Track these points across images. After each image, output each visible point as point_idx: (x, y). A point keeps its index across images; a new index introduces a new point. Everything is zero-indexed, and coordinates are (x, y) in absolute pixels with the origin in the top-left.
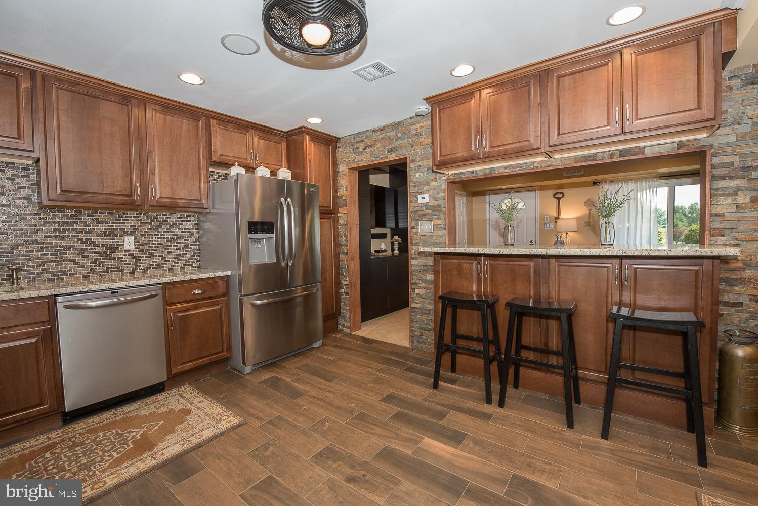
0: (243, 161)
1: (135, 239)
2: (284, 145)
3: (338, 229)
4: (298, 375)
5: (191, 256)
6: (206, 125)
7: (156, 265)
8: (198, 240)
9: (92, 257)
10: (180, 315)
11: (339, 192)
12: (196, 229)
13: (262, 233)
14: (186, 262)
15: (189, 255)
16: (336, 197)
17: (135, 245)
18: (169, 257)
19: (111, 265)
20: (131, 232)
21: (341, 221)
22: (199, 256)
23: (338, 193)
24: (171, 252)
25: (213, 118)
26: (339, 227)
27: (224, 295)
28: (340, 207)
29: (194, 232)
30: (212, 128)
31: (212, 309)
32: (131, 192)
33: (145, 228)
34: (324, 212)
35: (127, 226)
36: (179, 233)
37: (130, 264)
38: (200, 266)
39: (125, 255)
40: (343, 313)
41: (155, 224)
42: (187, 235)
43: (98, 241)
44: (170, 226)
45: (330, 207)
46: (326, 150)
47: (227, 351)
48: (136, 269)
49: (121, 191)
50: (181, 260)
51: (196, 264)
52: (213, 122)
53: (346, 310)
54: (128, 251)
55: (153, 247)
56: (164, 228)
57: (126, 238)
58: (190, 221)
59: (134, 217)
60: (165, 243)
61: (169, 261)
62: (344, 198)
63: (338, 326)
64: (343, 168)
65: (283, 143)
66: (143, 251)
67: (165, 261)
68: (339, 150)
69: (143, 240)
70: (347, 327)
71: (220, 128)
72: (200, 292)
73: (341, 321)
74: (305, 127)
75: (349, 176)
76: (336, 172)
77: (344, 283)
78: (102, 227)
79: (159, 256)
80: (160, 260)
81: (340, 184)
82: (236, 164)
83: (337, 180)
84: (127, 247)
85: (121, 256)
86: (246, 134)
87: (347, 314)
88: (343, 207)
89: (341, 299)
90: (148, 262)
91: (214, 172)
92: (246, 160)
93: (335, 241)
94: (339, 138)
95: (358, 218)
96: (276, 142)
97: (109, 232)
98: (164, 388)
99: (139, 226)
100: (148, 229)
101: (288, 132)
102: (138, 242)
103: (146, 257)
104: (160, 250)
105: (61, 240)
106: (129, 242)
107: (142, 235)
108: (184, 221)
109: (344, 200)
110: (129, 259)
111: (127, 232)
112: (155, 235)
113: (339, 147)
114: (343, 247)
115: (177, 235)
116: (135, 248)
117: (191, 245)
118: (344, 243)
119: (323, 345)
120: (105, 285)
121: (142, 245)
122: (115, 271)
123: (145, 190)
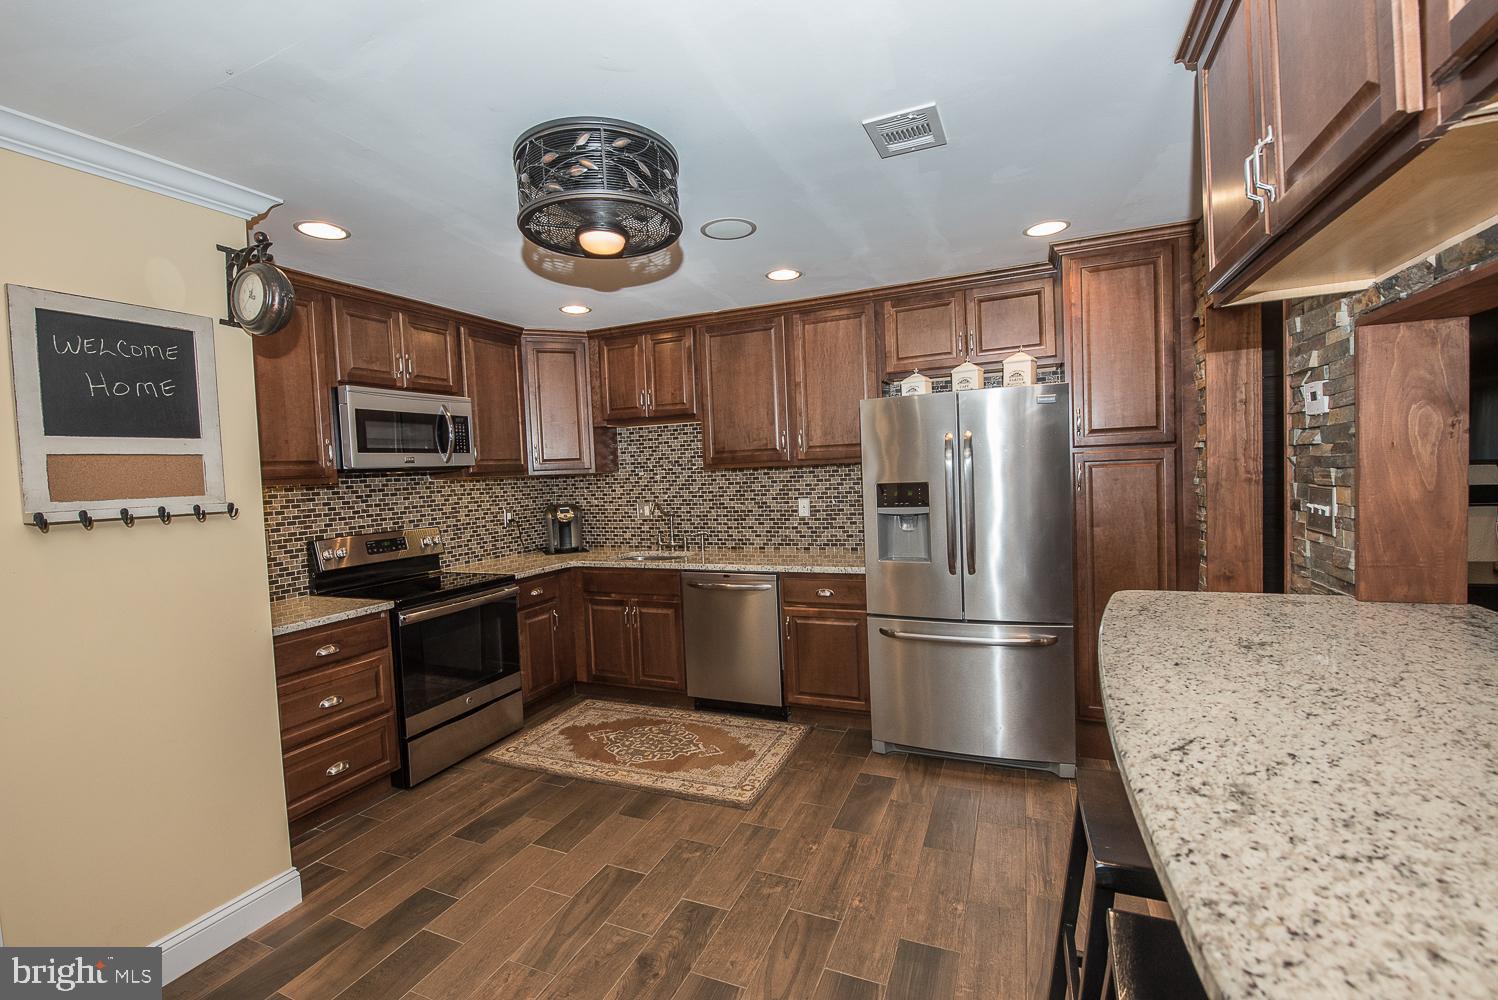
1: (811, 502)
2: (1048, 293)
3: (1193, 486)
6: (875, 316)
7: (836, 541)
9: (768, 524)
10: (800, 621)
11: (1197, 378)
13: (902, 506)
17: (811, 511)
18: (853, 530)
19: (786, 536)
20: (807, 494)
21: (1200, 465)
24: (855, 523)
25: (886, 300)
26: (1197, 481)
27: (859, 606)
31: (844, 624)
32: (775, 445)
34: (1130, 441)
35: (802, 485)
39: (800, 524)
41: (836, 480)
43: (773, 505)
44: (854, 484)
45: (1158, 428)
47: (863, 701)
48: (812, 545)
52: (889, 309)
54: (803, 519)
55: (832, 514)
56: (847, 486)
57: (801, 502)
59: (811, 472)
60: (846, 509)
61: (852, 536)
65: (1045, 289)
66: (819, 519)
67: (848, 536)
69: (821, 505)
71: (899, 312)
72: (830, 593)
76: (1183, 327)
78: (778, 487)
79: (840, 527)
80: (840, 534)
82: (916, 369)
83: (1194, 344)
84: (802, 514)
85: (796, 525)
86: (950, 304)
90: (826, 535)
96: (1024, 295)
97: (784, 494)
99: (816, 485)
100: (826, 489)
102: (815, 506)
103: (824, 528)
104: (840, 520)
105: (742, 503)
106: (804, 507)
107: (818, 498)
110: (804, 530)
111: (802, 494)
112: (835, 497)
116: (812, 515)
121: (819, 511)
122: (789, 545)
123: (793, 439)
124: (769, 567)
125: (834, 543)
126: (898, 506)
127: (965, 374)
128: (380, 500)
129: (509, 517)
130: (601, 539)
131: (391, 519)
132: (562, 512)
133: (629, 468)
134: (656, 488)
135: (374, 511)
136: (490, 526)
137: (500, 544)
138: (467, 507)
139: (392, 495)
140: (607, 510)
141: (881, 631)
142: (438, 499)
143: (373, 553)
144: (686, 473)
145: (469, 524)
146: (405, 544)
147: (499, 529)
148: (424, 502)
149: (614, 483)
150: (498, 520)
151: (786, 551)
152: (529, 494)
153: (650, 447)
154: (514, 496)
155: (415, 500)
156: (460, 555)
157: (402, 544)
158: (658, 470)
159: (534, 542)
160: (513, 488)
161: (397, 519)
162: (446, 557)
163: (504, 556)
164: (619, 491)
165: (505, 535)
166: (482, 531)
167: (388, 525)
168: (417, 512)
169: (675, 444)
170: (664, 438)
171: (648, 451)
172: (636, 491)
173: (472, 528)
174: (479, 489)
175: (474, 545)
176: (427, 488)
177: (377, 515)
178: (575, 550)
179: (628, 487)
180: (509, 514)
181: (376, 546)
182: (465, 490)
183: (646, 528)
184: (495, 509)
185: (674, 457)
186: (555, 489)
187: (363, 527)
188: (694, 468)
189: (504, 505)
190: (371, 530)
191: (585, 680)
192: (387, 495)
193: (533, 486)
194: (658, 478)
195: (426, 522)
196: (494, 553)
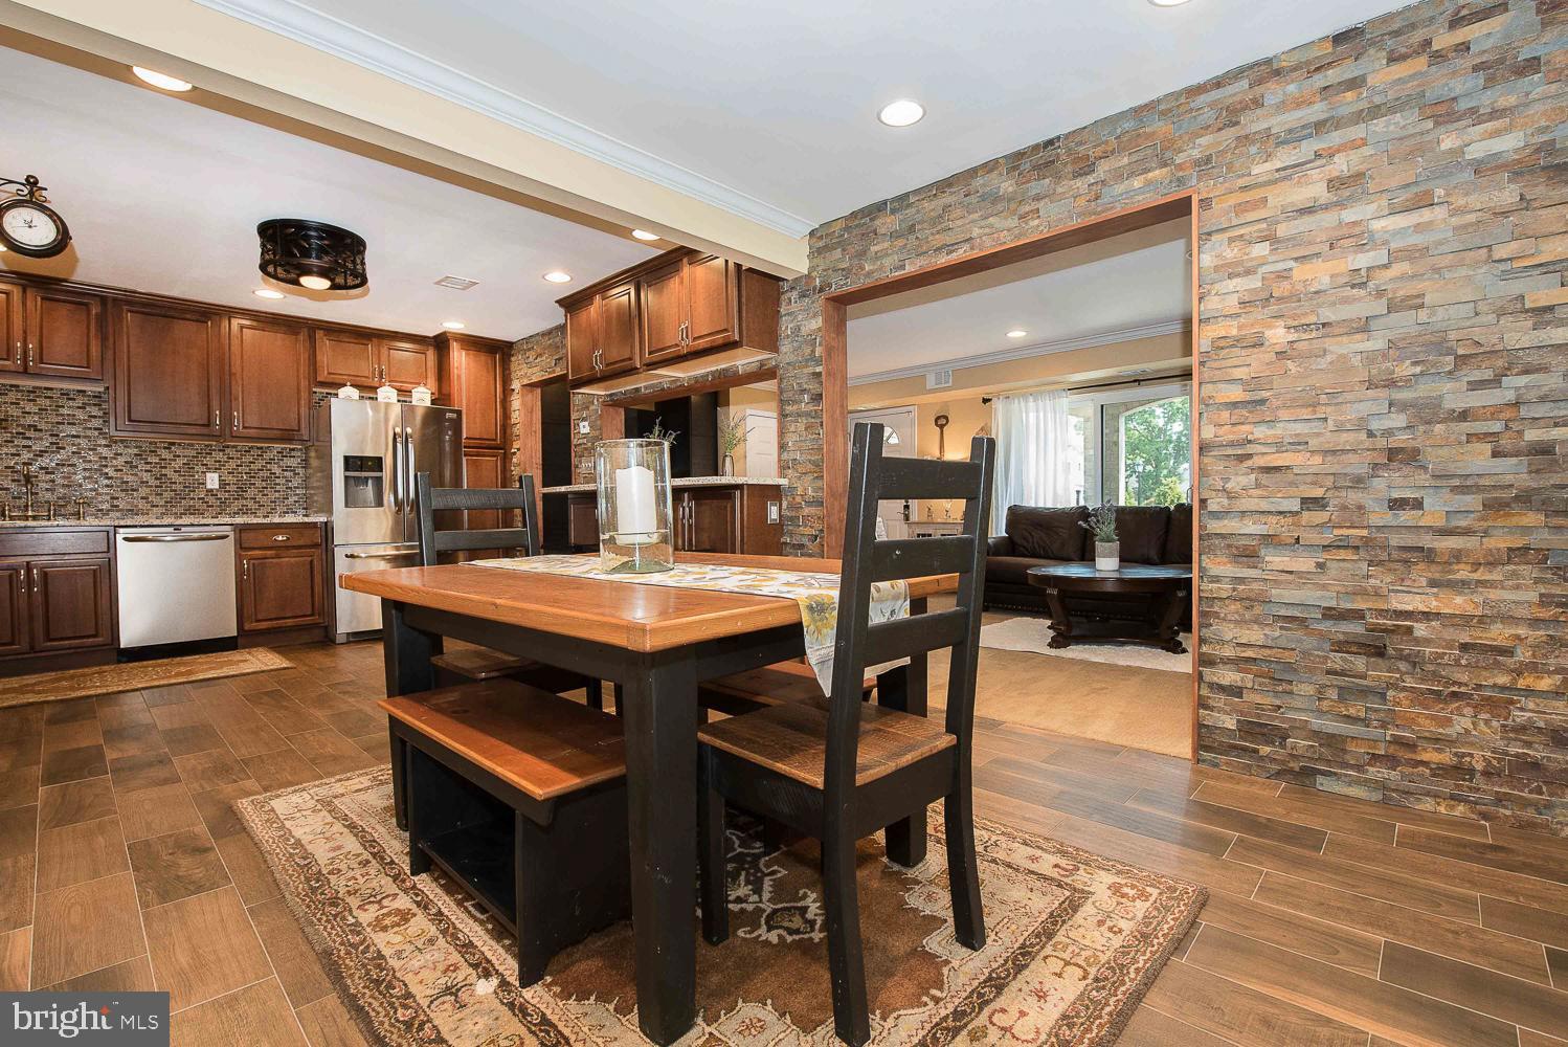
0: (358, 380)
1: (220, 476)
2: (431, 355)
3: (509, 471)
5: (295, 501)
6: (309, 338)
8: (305, 481)
9: (167, 496)
10: (256, 563)
11: (511, 418)
12: (302, 467)
14: (287, 509)
15: (291, 500)
16: (505, 426)
17: (220, 484)
18: (265, 500)
19: (190, 506)
20: (215, 469)
21: (514, 460)
22: (306, 502)
23: (509, 421)
25: (318, 328)
26: (511, 467)
27: (316, 546)
28: (513, 440)
29: (300, 471)
30: (318, 341)
31: (299, 561)
32: (209, 421)
33: (232, 464)
34: (483, 446)
35: (208, 460)
36: (277, 471)
37: (212, 506)
38: (306, 516)
39: (207, 495)
41: (248, 458)
42: (290, 474)
43: (175, 477)
44: (266, 463)
45: (495, 440)
46: (490, 362)
47: (319, 615)
49: (196, 420)
50: (280, 506)
51: (302, 511)
52: (319, 334)
54: (212, 490)
55: (243, 487)
56: (259, 464)
57: (209, 475)
58: (294, 456)
59: (220, 450)
60: (258, 483)
61: (265, 505)
62: (520, 426)
64: (516, 385)
65: (432, 352)
66: (229, 491)
67: (260, 505)
68: (515, 359)
69: (230, 479)
71: (329, 340)
72: (285, 539)
74: (448, 332)
75: (522, 395)
76: (507, 392)
78: (180, 462)
79: (252, 498)
80: (250, 504)
81: (512, 408)
82: (348, 384)
83: (510, 401)
84: (209, 486)
85: (203, 496)
86: (367, 345)
88: (518, 439)
90: (236, 505)
92: (364, 378)
94: (513, 343)
95: (540, 455)
96: (417, 353)
97: (188, 468)
98: (235, 645)
99: (226, 462)
100: (237, 466)
101: (435, 337)
102: (224, 480)
103: (234, 499)
104: (251, 492)
105: (132, 475)
106: (212, 481)
107: (229, 473)
108: (286, 456)
109: (521, 429)
110: (211, 500)
111: (209, 469)
112: (246, 473)
113: (513, 356)
115: (275, 474)
116: (220, 488)
117: (295, 487)
121: (229, 484)
122: (194, 514)
123: (228, 419)
127: (387, 394)
141: (347, 556)
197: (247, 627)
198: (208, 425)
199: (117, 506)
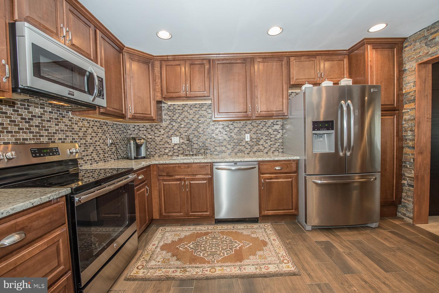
0: (312, 80)
1: (250, 135)
2: (346, 61)
3: (402, 124)
4: (350, 249)
5: (278, 146)
6: (287, 62)
7: (260, 150)
8: (282, 136)
9: (232, 144)
10: (267, 181)
11: (405, 89)
12: (281, 129)
14: (275, 149)
15: (277, 145)
16: (400, 95)
17: (250, 139)
18: (266, 146)
19: (240, 149)
20: (249, 132)
21: (406, 117)
22: (283, 145)
23: (404, 91)
24: (267, 143)
25: (292, 56)
26: (404, 122)
27: (294, 172)
28: (406, 103)
29: (280, 131)
30: (291, 63)
31: (286, 180)
32: (247, 110)
34: (386, 109)
35: (247, 129)
36: (271, 132)
37: (247, 149)
38: (283, 152)
39: (246, 144)
40: (405, 203)
41: (260, 127)
42: (277, 133)
43: (235, 137)
44: (267, 128)
45: (393, 105)
46: (390, 54)
47: (295, 210)
48: (250, 152)
49: (242, 110)
50: (272, 148)
51: (281, 150)
52: (292, 59)
53: (409, 201)
54: (247, 142)
55: (258, 140)
56: (264, 130)
57: (246, 135)
58: (278, 124)
59: (250, 124)
60: (265, 138)
61: (266, 148)
62: (411, 94)
63: (398, 213)
64: (410, 65)
65: (345, 59)
66: (253, 142)
67: (264, 148)
68: (407, 49)
69: (254, 136)
70: (409, 217)
71: (296, 62)
72: (279, 168)
73: (401, 209)
74: (366, 39)
76: (401, 72)
77: (407, 175)
78: (236, 130)
79: (262, 145)
80: (261, 147)
81: (407, 82)
82: (306, 83)
83: (403, 78)
84: (247, 140)
85: (244, 144)
86: (314, 61)
87: (411, 206)
88: (410, 103)
89: (402, 189)
90: (256, 148)
91: (293, 92)
92: (314, 79)
93: (398, 135)
94: (406, 39)
95: (430, 112)
96: (339, 61)
97: (239, 132)
98: (258, 221)
99: (252, 129)
100: (256, 130)
101: (349, 50)
102: (252, 137)
103: (255, 145)
104: (261, 142)
105: (221, 136)
106: (247, 137)
107: (253, 134)
108: (275, 125)
109: (412, 96)
110: (247, 146)
111: (247, 132)
112: (260, 133)
113: (406, 47)
114: (408, 141)
115: (270, 133)
116: (250, 140)
117: (278, 139)
118: (410, 137)
119: (379, 227)
120: (232, 159)
121: (253, 139)
122: (241, 152)
123: (253, 108)
124: (255, 159)
125: (259, 150)
126: (321, 130)
127: (327, 83)
128: (39, 123)
129: (111, 142)
130: (153, 153)
131: (47, 136)
132: (138, 140)
133: (168, 122)
134: (181, 130)
135: (35, 130)
136: (102, 145)
137: (106, 155)
138: (91, 134)
139: (48, 121)
140: (156, 140)
142: (76, 128)
143: (36, 156)
144: (196, 124)
145: (92, 143)
146: (58, 152)
147: (106, 147)
148: (68, 128)
149: (160, 128)
150: (106, 143)
151: (239, 154)
152: (118, 132)
153: (178, 113)
154: (112, 131)
155: (62, 126)
156: (88, 160)
157: (56, 152)
158: (183, 123)
159: (120, 155)
160: (112, 128)
161: (50, 137)
162: (80, 162)
163: (108, 161)
164: (163, 132)
165: (108, 151)
166: (98, 148)
167: (45, 140)
168: (63, 134)
169: (191, 112)
170: (186, 109)
171: (177, 115)
172: (172, 132)
173: (94, 146)
174: (96, 126)
175: (94, 155)
176: (69, 120)
177: (37, 133)
178: (144, 158)
179: (167, 130)
180: (110, 140)
181: (39, 152)
182: (90, 125)
183: (176, 147)
184: (104, 137)
185: (190, 117)
186: (128, 131)
187: (27, 139)
188: (200, 122)
189: (108, 135)
190: (32, 142)
191: (158, 218)
192: (44, 120)
193: (120, 128)
194: (182, 126)
195: (69, 140)
196: (104, 160)
197: (263, 214)
198: (246, 112)
199: (216, 150)
